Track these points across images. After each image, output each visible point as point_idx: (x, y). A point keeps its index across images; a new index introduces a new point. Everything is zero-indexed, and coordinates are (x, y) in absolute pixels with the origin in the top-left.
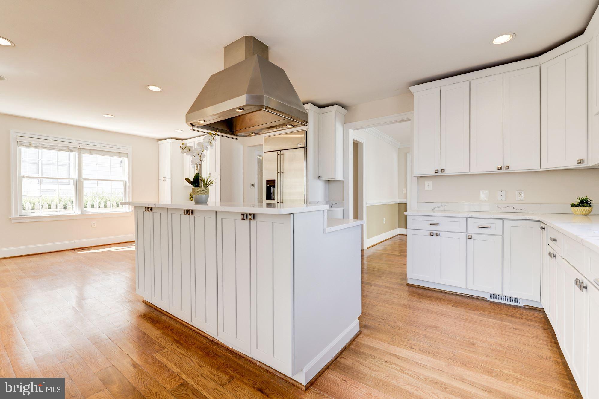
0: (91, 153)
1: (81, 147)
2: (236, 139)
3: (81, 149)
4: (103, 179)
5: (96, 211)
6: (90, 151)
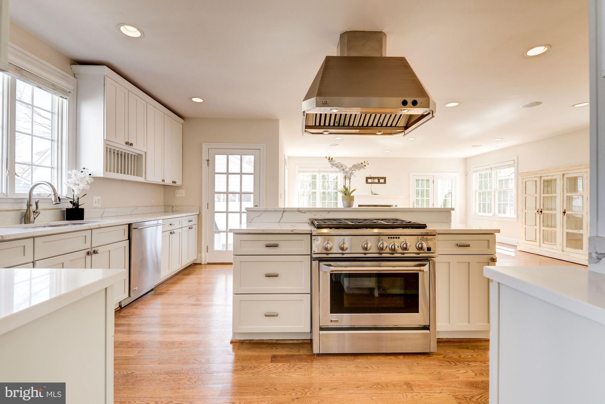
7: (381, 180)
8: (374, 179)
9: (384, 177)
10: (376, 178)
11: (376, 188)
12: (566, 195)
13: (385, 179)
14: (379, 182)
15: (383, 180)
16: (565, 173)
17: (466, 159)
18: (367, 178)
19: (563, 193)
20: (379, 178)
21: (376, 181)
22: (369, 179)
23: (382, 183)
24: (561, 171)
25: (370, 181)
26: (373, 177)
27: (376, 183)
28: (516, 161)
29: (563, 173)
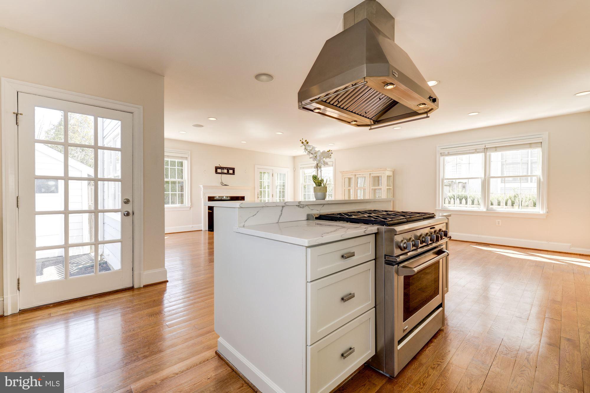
0: (496, 150)
1: (486, 147)
2: (428, 117)
3: (487, 148)
4: (510, 176)
5: (502, 209)
6: (496, 149)
7: (230, 171)
8: (223, 169)
9: (233, 168)
10: (225, 168)
11: (226, 178)
12: (371, 188)
13: (233, 169)
14: (228, 173)
15: (232, 170)
16: (371, 173)
17: (294, 157)
18: (217, 168)
19: (370, 187)
20: (228, 169)
21: (226, 171)
22: (219, 169)
23: (231, 174)
24: (368, 172)
25: (219, 171)
26: (222, 167)
27: (225, 174)
28: (334, 162)
29: (370, 173)
